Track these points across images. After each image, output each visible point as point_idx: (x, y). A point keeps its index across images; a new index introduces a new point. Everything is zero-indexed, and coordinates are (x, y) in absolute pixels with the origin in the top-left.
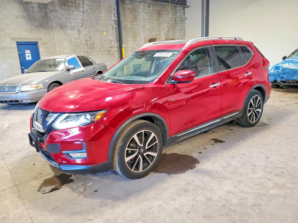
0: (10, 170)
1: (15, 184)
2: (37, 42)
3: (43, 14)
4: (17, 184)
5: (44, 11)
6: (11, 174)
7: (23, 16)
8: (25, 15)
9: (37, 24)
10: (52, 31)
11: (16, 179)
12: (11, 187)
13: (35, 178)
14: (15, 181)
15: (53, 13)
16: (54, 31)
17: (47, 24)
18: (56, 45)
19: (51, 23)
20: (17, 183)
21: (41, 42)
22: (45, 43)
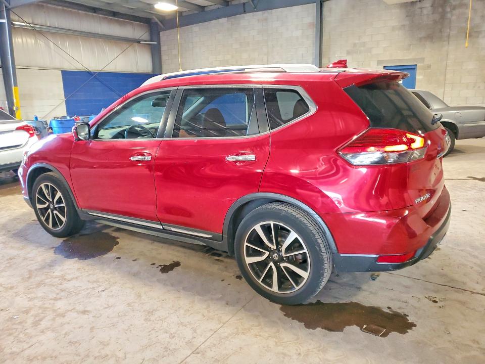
2: (416, 65)
3: (437, 17)
5: (440, 10)
7: (402, 26)
8: (407, 23)
9: (423, 34)
10: (447, 44)
15: (456, 12)
16: (450, 42)
17: (441, 31)
18: (448, 69)
19: (448, 31)
21: (422, 64)
22: (429, 67)
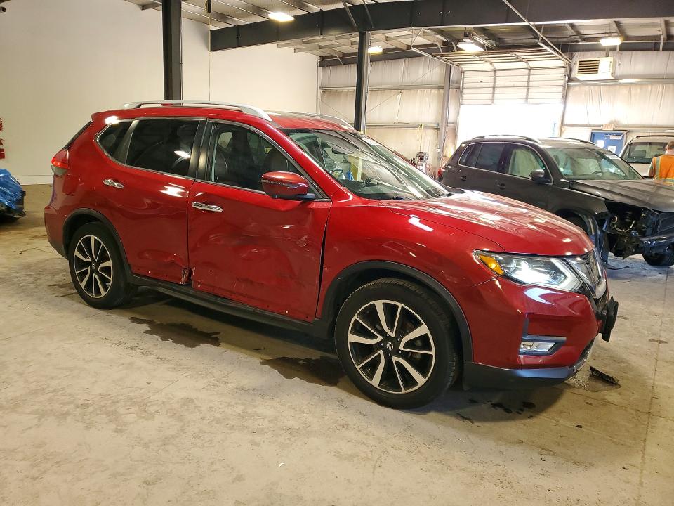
0: (644, 454)
1: (649, 418)
4: (647, 416)
6: (645, 441)
11: (643, 424)
12: (660, 417)
13: (605, 403)
14: (646, 423)
20: (645, 417)
